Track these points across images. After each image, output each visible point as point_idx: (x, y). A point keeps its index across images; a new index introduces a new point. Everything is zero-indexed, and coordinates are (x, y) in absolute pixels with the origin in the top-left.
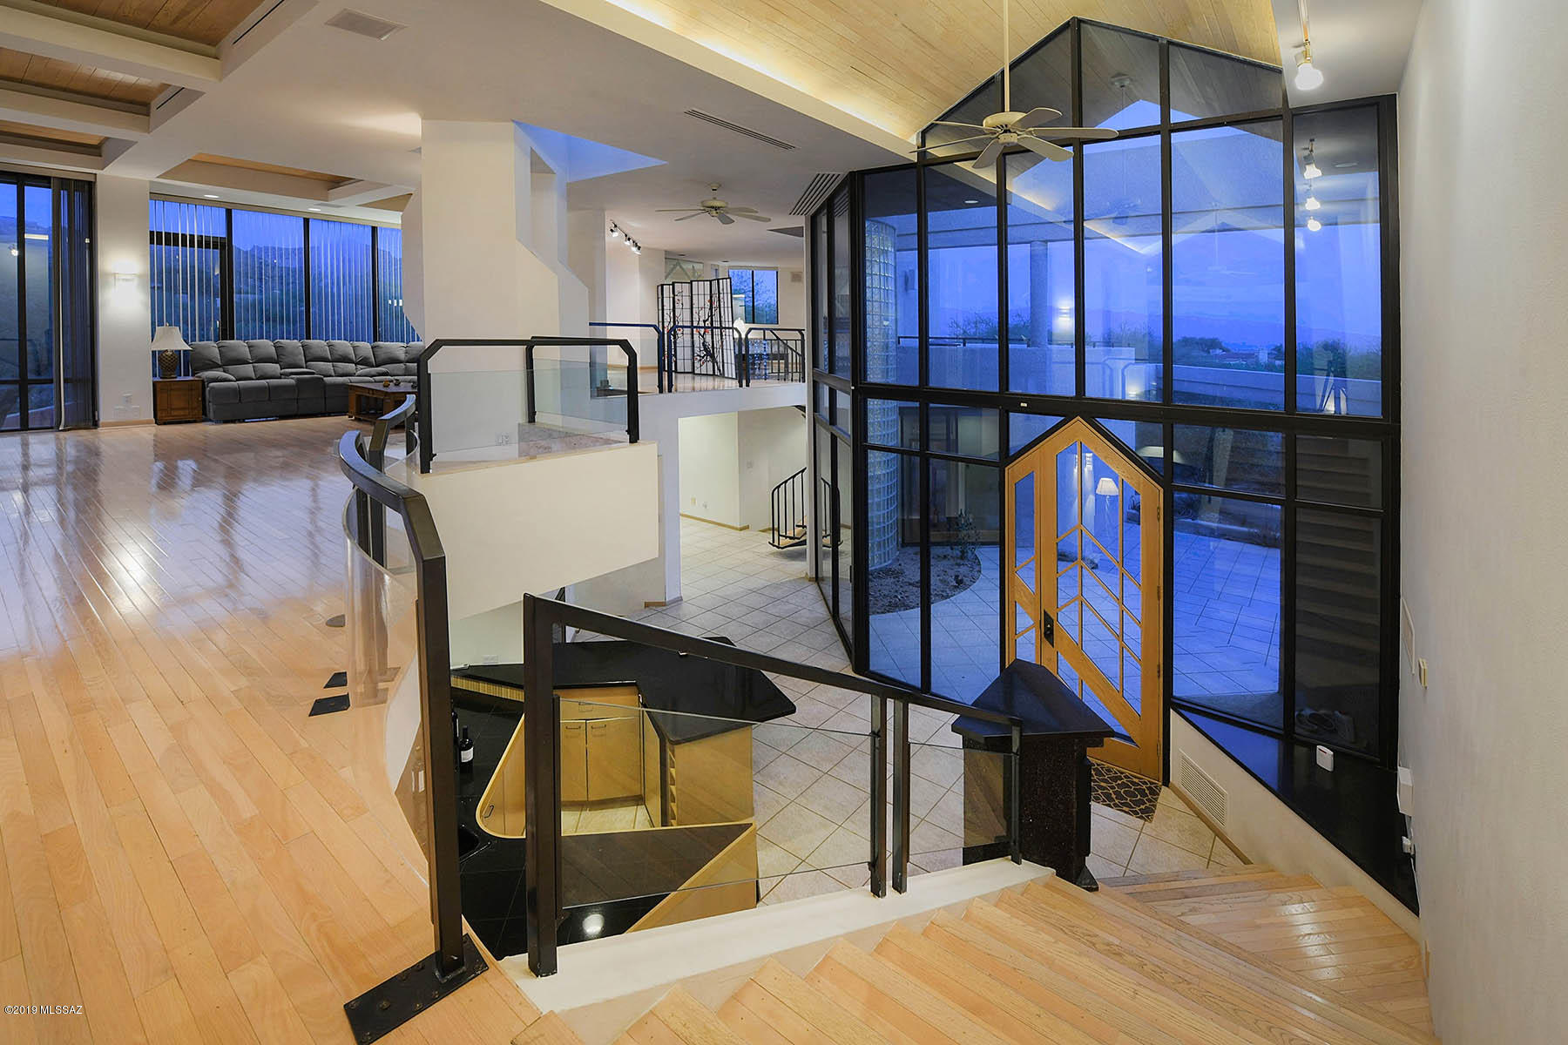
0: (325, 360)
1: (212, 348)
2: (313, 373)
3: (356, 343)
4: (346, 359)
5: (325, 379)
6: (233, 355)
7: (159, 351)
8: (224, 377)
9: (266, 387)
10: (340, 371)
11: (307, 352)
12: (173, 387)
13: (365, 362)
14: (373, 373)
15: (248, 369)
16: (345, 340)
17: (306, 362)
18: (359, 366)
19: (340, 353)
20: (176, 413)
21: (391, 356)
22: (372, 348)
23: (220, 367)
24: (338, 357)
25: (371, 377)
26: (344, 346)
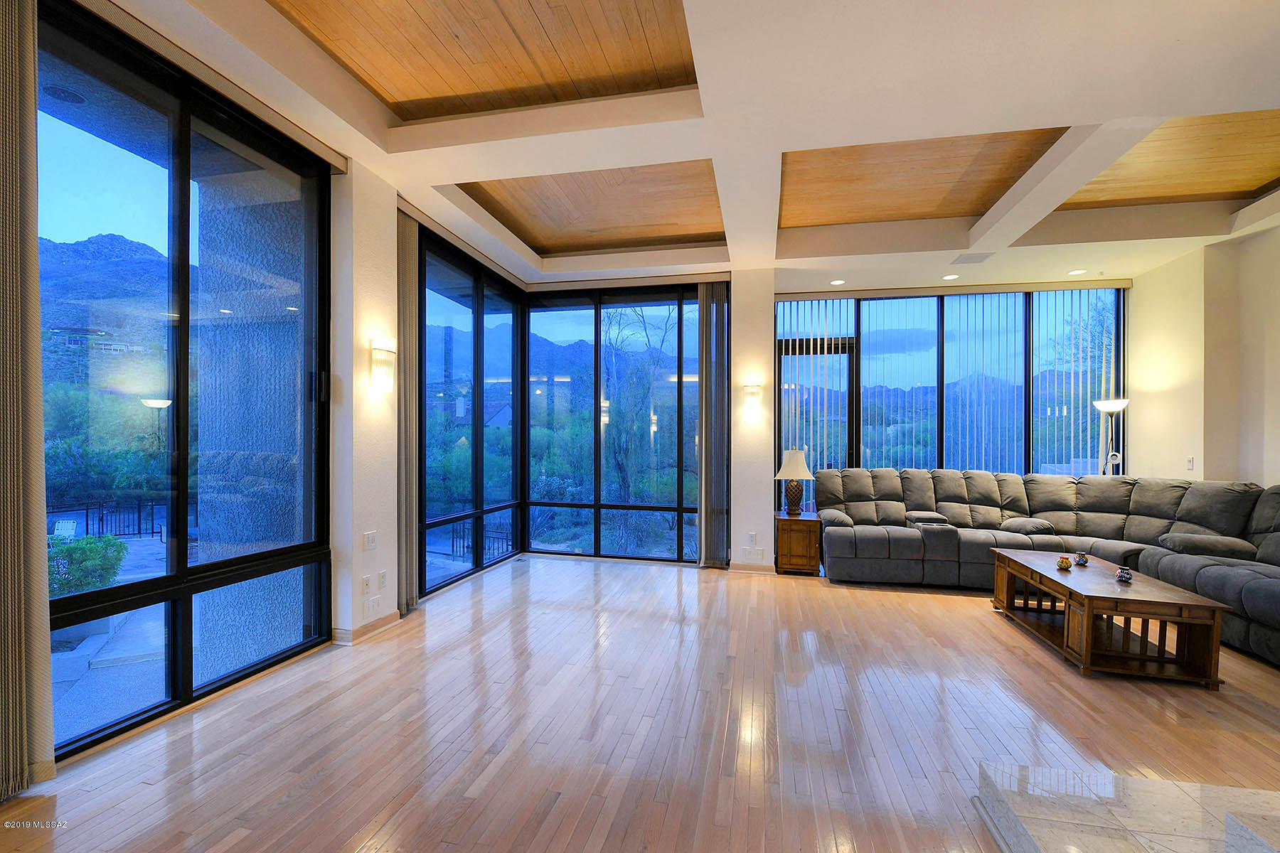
0: (959, 499)
1: (835, 479)
2: (944, 521)
3: (1003, 475)
4: (988, 501)
5: (960, 530)
6: (854, 488)
7: (786, 481)
8: (841, 520)
9: (886, 538)
10: (980, 518)
11: (938, 486)
12: (793, 527)
13: (1012, 506)
14: (1030, 528)
15: (869, 509)
16: (986, 470)
17: (937, 502)
18: (1007, 513)
19: (981, 491)
20: (794, 561)
21: (1056, 497)
22: (1026, 483)
23: (841, 502)
24: (977, 496)
25: (1027, 533)
26: (985, 478)
